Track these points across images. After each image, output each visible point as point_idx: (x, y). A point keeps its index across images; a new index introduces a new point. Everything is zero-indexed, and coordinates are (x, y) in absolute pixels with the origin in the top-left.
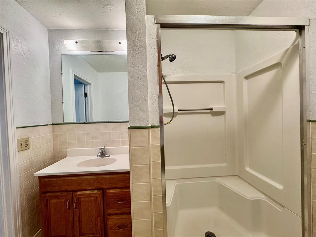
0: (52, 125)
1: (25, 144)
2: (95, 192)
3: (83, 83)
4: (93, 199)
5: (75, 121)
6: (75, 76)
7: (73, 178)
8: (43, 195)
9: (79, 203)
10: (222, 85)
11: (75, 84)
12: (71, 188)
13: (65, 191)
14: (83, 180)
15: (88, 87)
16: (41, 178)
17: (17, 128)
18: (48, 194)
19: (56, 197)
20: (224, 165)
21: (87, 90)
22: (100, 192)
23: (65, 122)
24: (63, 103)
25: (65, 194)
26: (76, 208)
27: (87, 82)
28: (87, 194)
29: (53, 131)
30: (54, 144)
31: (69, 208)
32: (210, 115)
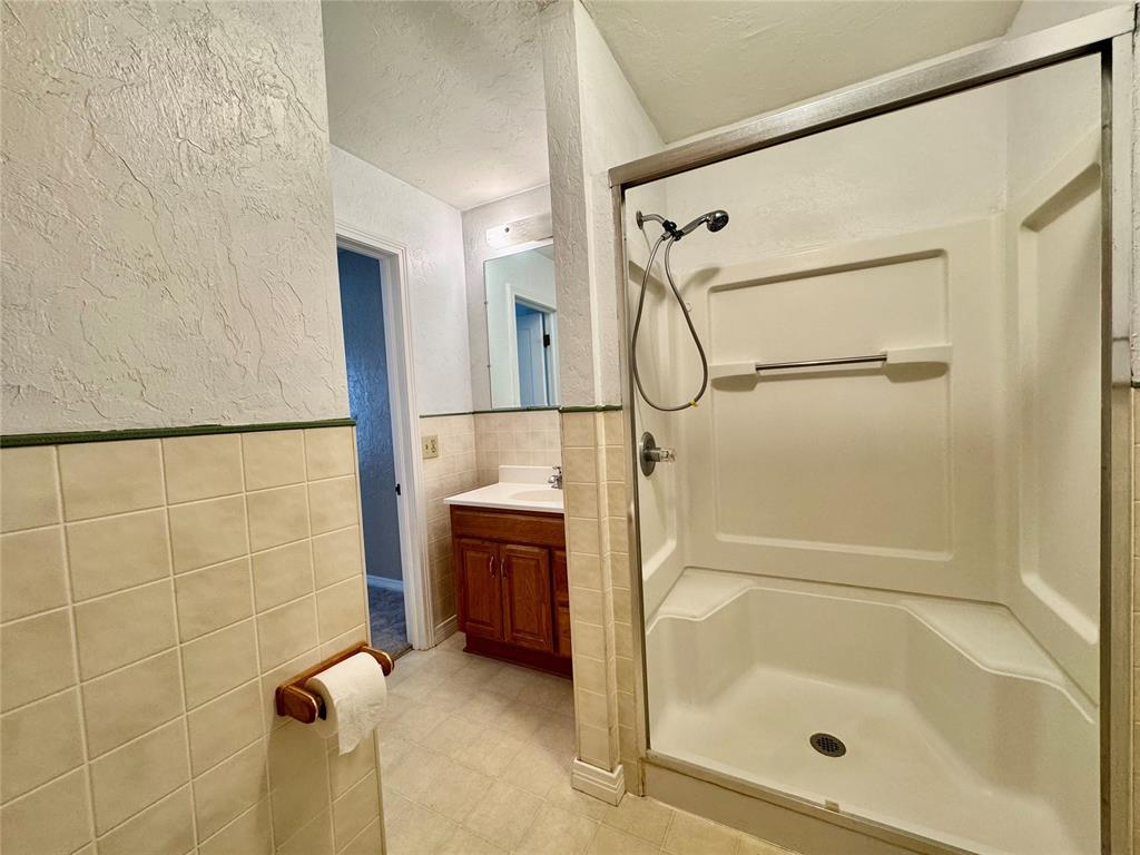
0: (474, 413)
1: (432, 448)
2: (536, 550)
3: (538, 312)
4: (533, 563)
5: (519, 406)
6: (517, 297)
7: (500, 516)
8: (457, 540)
9: (509, 567)
10: (938, 263)
11: (517, 315)
12: (496, 535)
13: (487, 539)
14: (515, 522)
15: (552, 321)
16: (454, 508)
17: (421, 417)
18: (463, 540)
19: (474, 548)
20: (944, 557)
21: (549, 330)
22: (544, 552)
23: (495, 407)
24: (489, 366)
25: (487, 544)
26: (505, 575)
27: (548, 308)
28: (521, 552)
29: (476, 427)
30: (477, 453)
31: (494, 573)
32: (886, 377)
